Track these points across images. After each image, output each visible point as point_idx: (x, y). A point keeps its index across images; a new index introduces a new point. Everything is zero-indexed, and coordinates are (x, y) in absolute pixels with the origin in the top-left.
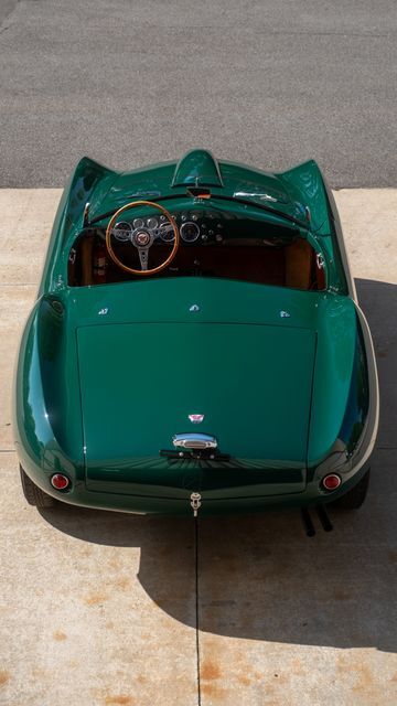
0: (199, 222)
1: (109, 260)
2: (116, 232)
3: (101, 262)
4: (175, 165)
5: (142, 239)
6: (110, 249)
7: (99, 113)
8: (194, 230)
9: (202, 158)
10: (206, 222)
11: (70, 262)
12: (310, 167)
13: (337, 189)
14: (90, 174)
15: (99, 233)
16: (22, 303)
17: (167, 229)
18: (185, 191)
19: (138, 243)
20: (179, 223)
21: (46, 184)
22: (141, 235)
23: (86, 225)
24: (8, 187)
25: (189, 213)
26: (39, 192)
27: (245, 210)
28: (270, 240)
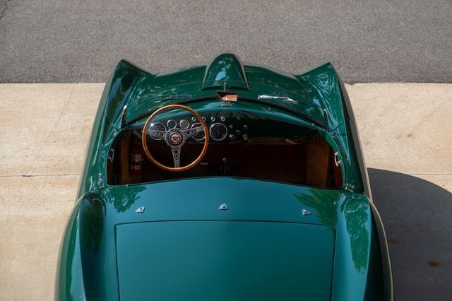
0: (227, 123)
1: (144, 156)
2: (152, 133)
3: (138, 158)
4: (206, 66)
5: (175, 139)
6: (145, 148)
7: (135, 12)
8: (222, 130)
9: (229, 60)
10: (233, 121)
11: (109, 160)
12: (327, 69)
13: (352, 83)
14: (127, 76)
15: (135, 133)
16: (64, 192)
17: (198, 129)
18: (215, 93)
19: (171, 143)
20: (208, 123)
21: (86, 79)
22: (174, 136)
23: (124, 125)
24: (51, 81)
25: (217, 114)
26: (81, 86)
27: (268, 112)
28: (292, 139)
